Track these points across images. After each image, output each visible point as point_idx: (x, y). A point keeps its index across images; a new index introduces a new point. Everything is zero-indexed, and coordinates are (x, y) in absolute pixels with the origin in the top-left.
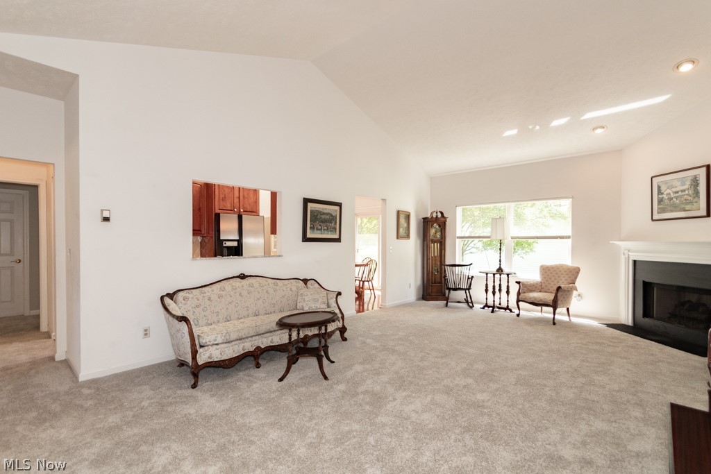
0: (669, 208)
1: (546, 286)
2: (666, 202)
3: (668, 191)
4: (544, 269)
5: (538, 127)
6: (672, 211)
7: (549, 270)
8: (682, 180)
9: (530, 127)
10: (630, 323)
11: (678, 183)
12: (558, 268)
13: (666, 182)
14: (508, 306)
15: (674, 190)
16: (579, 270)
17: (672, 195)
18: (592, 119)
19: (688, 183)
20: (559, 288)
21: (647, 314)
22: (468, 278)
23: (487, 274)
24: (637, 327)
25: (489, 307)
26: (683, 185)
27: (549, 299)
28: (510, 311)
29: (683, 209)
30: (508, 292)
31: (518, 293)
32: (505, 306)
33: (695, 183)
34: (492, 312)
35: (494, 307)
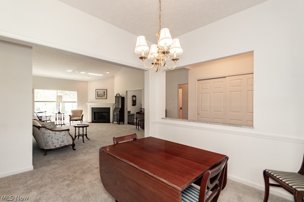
1: (74, 116)
4: (73, 111)
5: (77, 72)
6: (100, 97)
12: (77, 111)
13: (99, 91)
17: (100, 94)
20: (83, 115)
21: (95, 119)
22: (46, 117)
23: (56, 114)
24: (92, 122)
25: (57, 125)
26: (102, 92)
27: (81, 118)
28: (65, 125)
29: (102, 97)
30: (64, 119)
31: (70, 119)
32: (63, 124)
33: (104, 92)
34: (62, 126)
35: (61, 125)
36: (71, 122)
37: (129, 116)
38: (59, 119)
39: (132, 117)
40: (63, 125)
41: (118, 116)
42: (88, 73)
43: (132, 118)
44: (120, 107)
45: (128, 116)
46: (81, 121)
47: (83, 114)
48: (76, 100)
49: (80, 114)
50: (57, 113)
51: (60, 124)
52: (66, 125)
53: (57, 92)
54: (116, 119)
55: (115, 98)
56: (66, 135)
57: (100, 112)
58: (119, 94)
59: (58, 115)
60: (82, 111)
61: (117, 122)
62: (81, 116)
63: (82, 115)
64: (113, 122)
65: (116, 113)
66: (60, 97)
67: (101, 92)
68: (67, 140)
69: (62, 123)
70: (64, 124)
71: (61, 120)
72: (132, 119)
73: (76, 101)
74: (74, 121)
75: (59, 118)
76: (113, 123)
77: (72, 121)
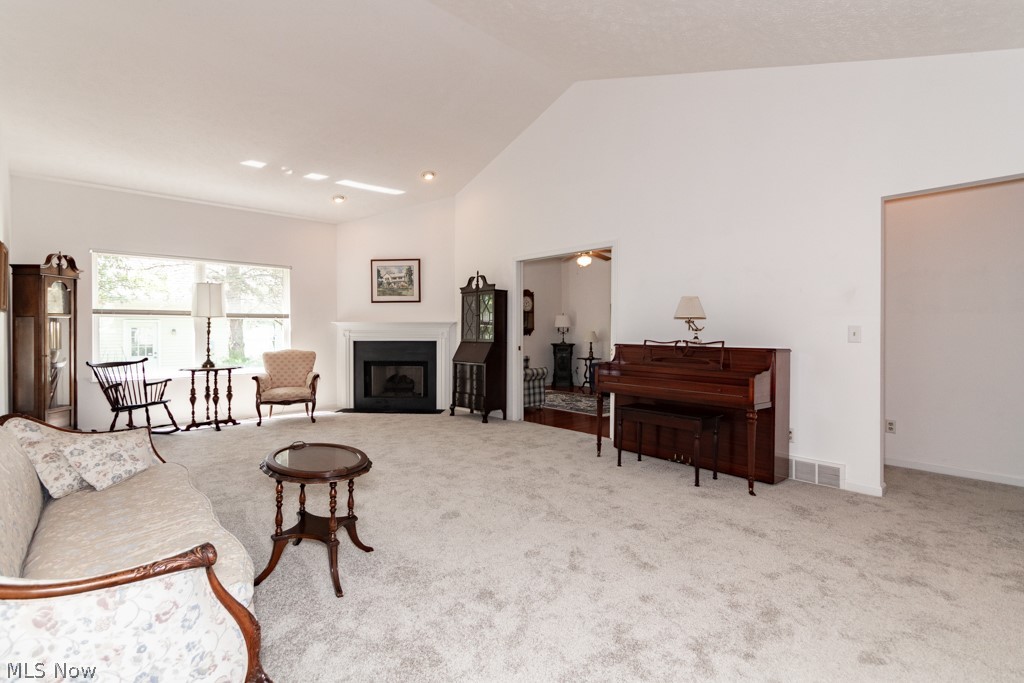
0: (388, 292)
1: (278, 379)
2: (385, 285)
3: (387, 276)
4: (271, 358)
5: (290, 172)
6: (390, 295)
7: (278, 358)
8: (400, 269)
9: (283, 168)
10: (352, 407)
11: (396, 271)
12: (289, 355)
13: (385, 268)
14: (230, 416)
15: (393, 276)
16: (315, 358)
17: (391, 280)
18: (343, 187)
19: (404, 271)
20: (317, 377)
21: (367, 392)
22: (146, 385)
23: (193, 372)
24: (359, 408)
25: (198, 425)
26: (400, 272)
27: (306, 392)
28: (234, 423)
29: (400, 294)
30: (230, 396)
31: (258, 393)
32: (226, 418)
33: (410, 272)
34: (218, 429)
35: (217, 422)
36: (265, 408)
37: (529, 381)
38: (207, 396)
39: (537, 383)
40: (225, 422)
41: (479, 381)
42: (341, 177)
43: (537, 390)
44: (489, 337)
45: (527, 379)
46: (310, 405)
47: (316, 371)
48: (286, 309)
49: (304, 371)
50: (200, 367)
51: (212, 418)
52: (243, 422)
53: (201, 270)
54: (471, 394)
55: (459, 296)
56: (179, 615)
57: (390, 363)
58: (483, 278)
59: (201, 376)
60: (310, 358)
61: (469, 410)
62: (309, 382)
63: (311, 376)
64: (452, 409)
65: (472, 367)
66: (208, 291)
67: (397, 271)
68: (188, 657)
69: (223, 415)
70: (230, 420)
71: (216, 401)
72: (534, 394)
73: (284, 313)
74: (274, 406)
75: (208, 388)
76: (452, 414)
77: (268, 406)
